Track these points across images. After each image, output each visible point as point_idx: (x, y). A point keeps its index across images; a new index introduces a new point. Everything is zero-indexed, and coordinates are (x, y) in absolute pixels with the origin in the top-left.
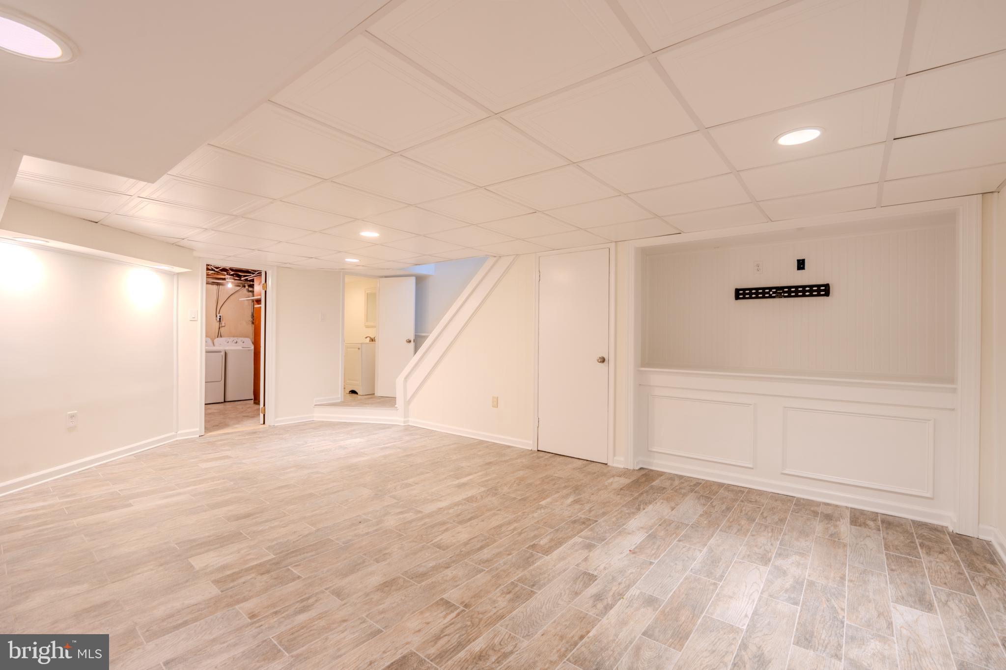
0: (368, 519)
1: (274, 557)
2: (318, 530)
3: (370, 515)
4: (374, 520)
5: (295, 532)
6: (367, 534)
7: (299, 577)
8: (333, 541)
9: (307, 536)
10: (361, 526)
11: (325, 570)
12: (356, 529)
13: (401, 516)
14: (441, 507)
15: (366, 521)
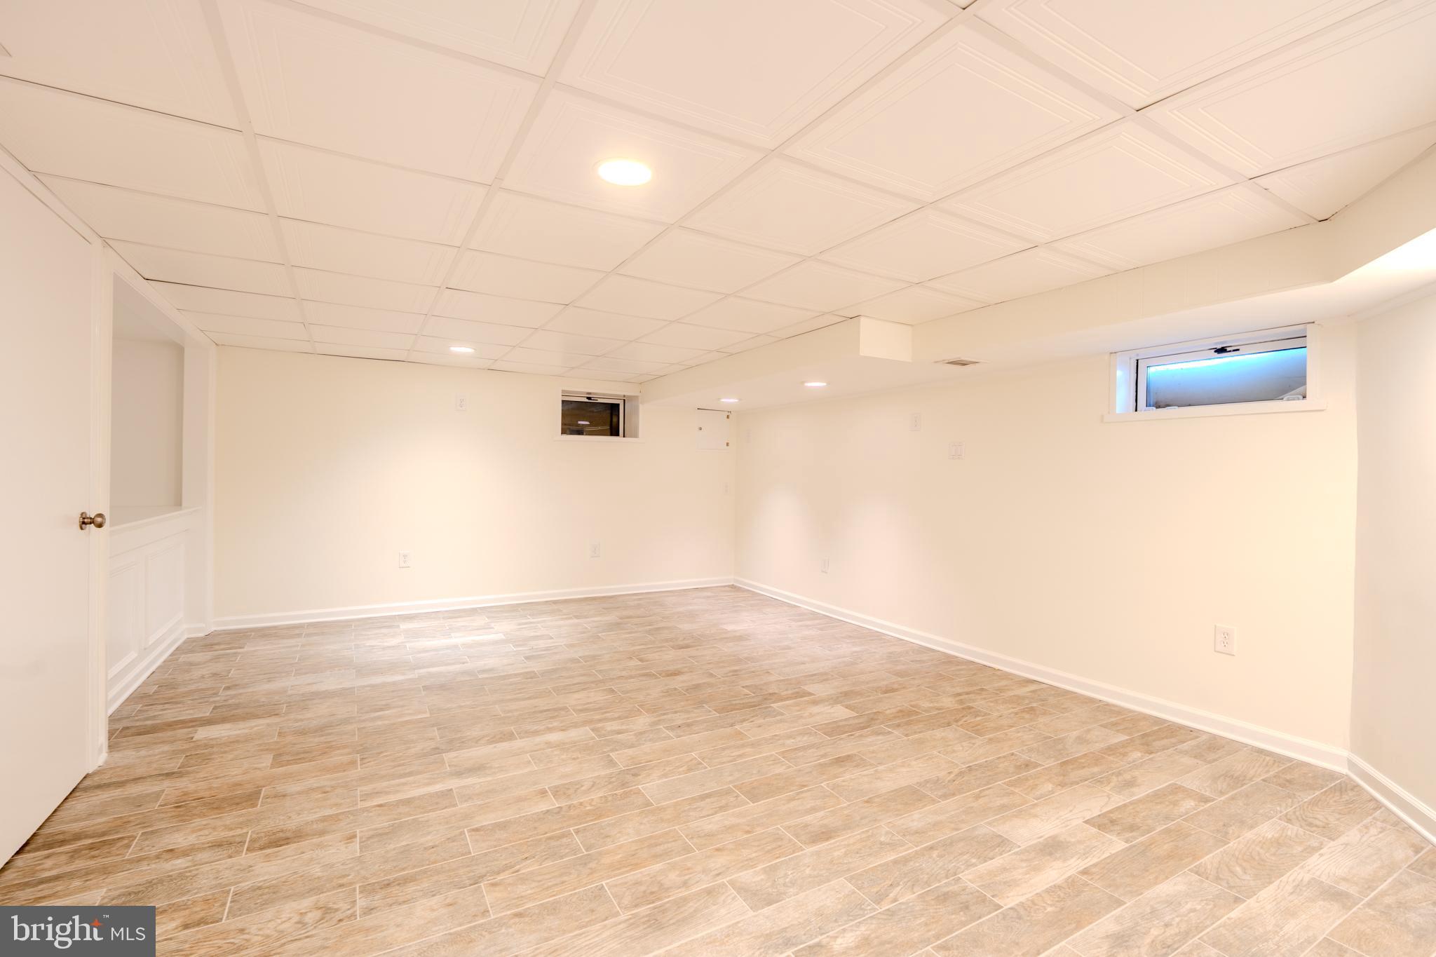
0: (667, 729)
1: (772, 705)
2: (732, 725)
3: (664, 735)
4: (661, 727)
5: (760, 726)
6: (676, 712)
7: (743, 687)
8: (715, 710)
9: (744, 720)
10: (679, 722)
11: (721, 689)
12: (688, 718)
13: (624, 727)
14: (561, 733)
15: (671, 728)
